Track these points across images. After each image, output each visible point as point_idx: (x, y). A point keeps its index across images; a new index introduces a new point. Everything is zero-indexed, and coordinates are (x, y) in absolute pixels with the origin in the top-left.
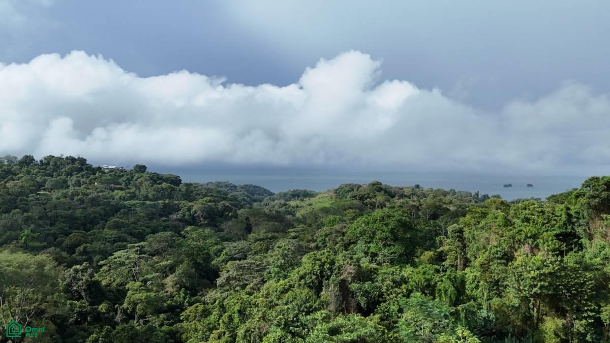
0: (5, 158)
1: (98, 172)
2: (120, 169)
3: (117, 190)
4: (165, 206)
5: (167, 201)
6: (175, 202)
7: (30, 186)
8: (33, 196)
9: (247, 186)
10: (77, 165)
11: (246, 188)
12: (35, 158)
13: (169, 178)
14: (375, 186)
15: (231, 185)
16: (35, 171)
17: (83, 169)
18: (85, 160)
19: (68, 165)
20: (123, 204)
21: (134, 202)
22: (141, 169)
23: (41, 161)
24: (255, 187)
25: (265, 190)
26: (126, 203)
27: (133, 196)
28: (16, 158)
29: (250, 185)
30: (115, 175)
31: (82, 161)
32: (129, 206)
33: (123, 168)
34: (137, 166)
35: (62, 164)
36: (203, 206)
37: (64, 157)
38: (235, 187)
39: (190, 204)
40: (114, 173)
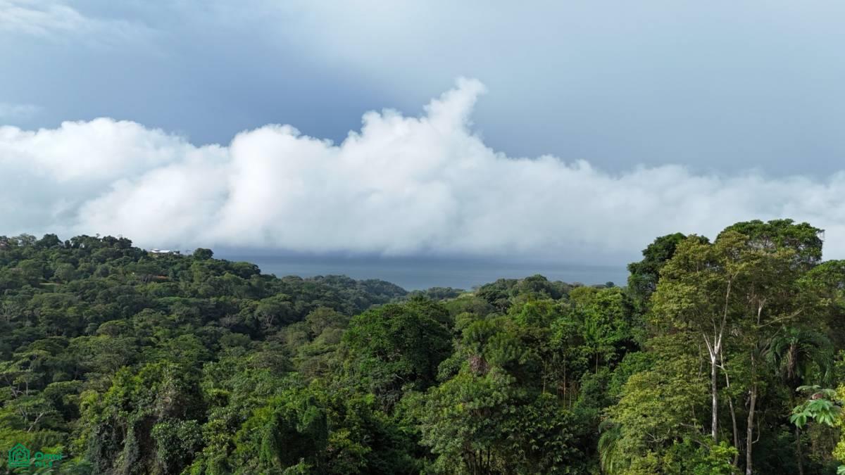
0: (19, 238)
1: (142, 257)
2: (175, 254)
3: (155, 282)
4: (218, 305)
5: (222, 299)
6: (234, 300)
7: (30, 275)
8: (26, 289)
9: (372, 281)
10: (116, 248)
11: (369, 284)
12: (60, 238)
13: (241, 267)
14: (532, 282)
15: (349, 280)
16: (54, 256)
17: (122, 253)
18: (130, 242)
19: (102, 248)
20: (156, 301)
21: (172, 299)
22: (205, 254)
23: (67, 242)
24: (383, 283)
25: (397, 287)
26: (160, 300)
27: (174, 291)
28: (34, 238)
29: (376, 280)
30: (165, 262)
31: (125, 243)
32: (164, 304)
33: (178, 252)
34: (200, 250)
35: (94, 247)
36: (272, 306)
37: (101, 237)
38: (354, 282)
39: (255, 303)
40: (163, 259)
